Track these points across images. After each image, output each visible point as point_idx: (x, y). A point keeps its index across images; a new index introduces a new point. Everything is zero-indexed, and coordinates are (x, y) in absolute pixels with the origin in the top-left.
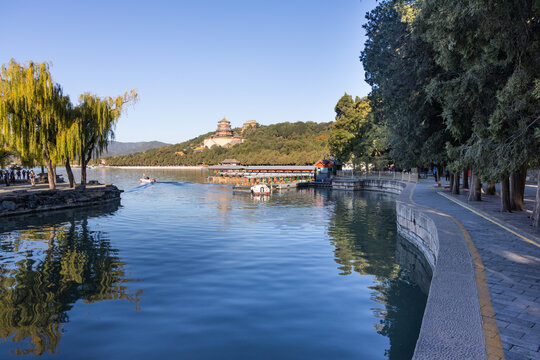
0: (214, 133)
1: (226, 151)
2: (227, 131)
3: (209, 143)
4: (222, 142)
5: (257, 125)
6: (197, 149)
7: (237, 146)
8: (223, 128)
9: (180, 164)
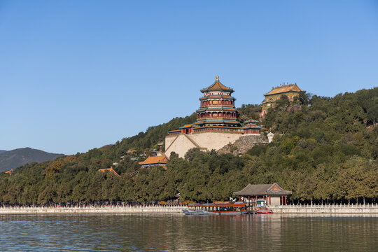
0: (190, 120)
1: (240, 164)
2: (224, 113)
3: (179, 146)
4: (214, 142)
5: (302, 98)
6: (150, 160)
7: (257, 150)
8: (215, 105)
9: (117, 201)
